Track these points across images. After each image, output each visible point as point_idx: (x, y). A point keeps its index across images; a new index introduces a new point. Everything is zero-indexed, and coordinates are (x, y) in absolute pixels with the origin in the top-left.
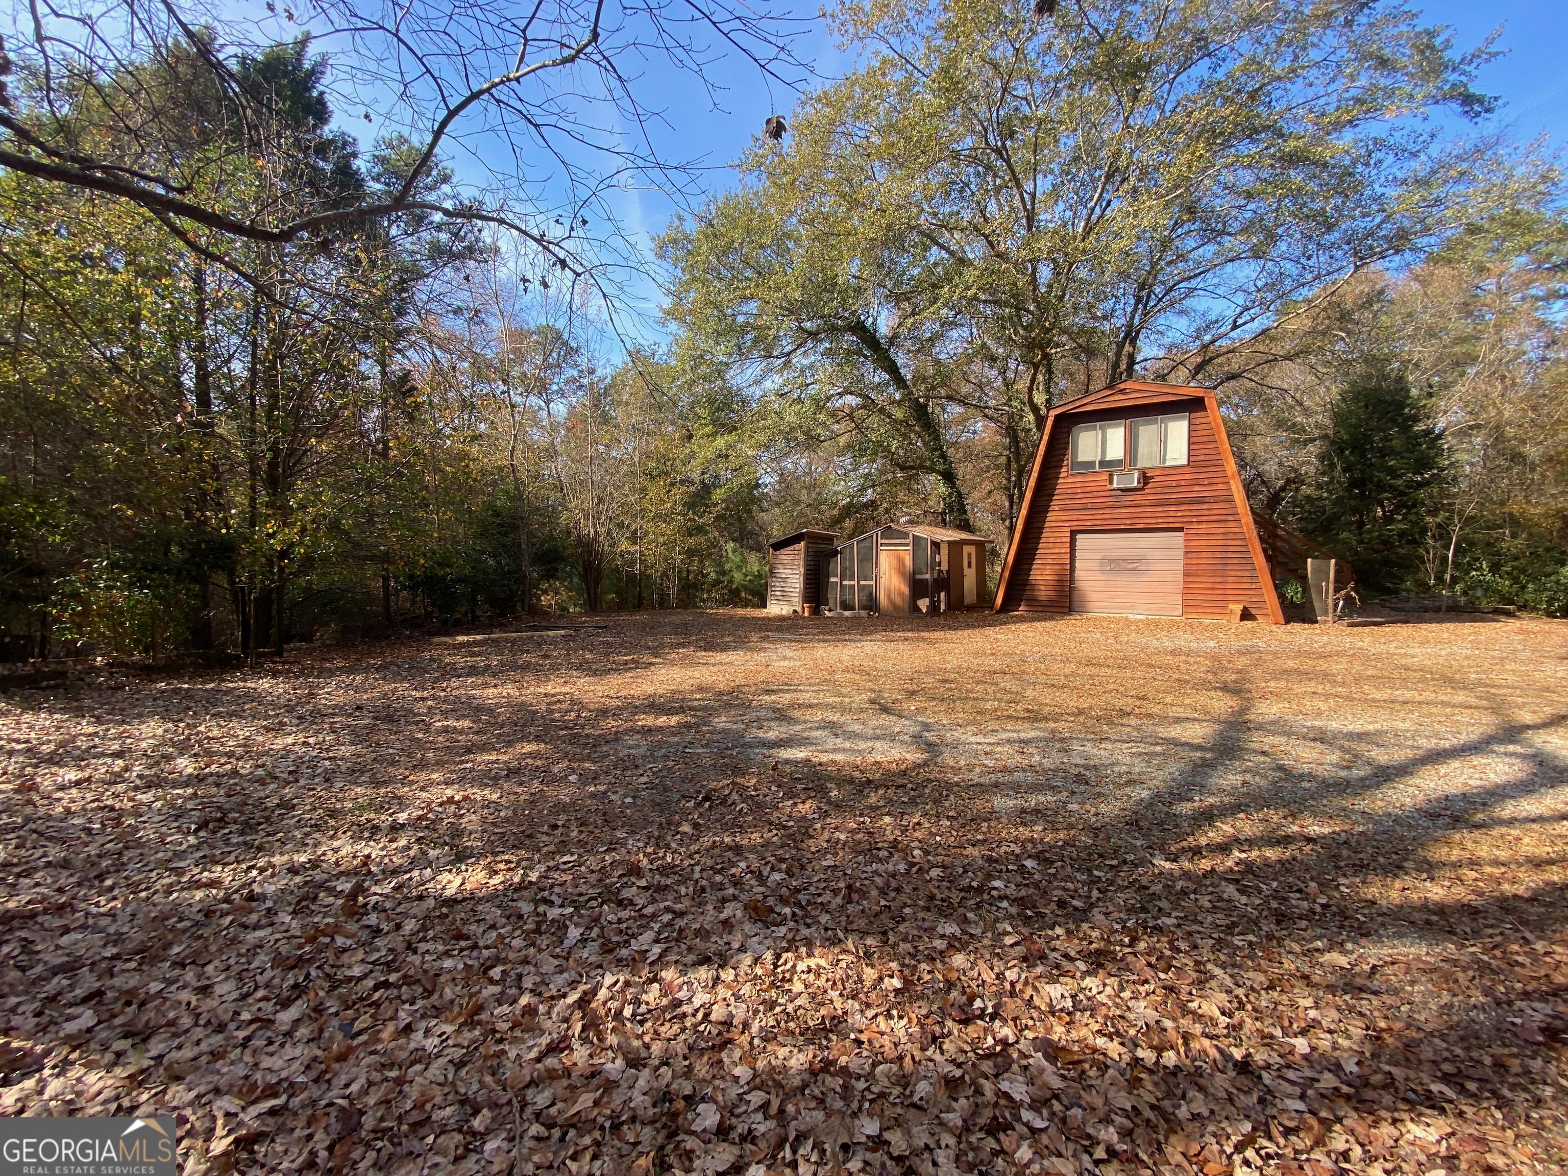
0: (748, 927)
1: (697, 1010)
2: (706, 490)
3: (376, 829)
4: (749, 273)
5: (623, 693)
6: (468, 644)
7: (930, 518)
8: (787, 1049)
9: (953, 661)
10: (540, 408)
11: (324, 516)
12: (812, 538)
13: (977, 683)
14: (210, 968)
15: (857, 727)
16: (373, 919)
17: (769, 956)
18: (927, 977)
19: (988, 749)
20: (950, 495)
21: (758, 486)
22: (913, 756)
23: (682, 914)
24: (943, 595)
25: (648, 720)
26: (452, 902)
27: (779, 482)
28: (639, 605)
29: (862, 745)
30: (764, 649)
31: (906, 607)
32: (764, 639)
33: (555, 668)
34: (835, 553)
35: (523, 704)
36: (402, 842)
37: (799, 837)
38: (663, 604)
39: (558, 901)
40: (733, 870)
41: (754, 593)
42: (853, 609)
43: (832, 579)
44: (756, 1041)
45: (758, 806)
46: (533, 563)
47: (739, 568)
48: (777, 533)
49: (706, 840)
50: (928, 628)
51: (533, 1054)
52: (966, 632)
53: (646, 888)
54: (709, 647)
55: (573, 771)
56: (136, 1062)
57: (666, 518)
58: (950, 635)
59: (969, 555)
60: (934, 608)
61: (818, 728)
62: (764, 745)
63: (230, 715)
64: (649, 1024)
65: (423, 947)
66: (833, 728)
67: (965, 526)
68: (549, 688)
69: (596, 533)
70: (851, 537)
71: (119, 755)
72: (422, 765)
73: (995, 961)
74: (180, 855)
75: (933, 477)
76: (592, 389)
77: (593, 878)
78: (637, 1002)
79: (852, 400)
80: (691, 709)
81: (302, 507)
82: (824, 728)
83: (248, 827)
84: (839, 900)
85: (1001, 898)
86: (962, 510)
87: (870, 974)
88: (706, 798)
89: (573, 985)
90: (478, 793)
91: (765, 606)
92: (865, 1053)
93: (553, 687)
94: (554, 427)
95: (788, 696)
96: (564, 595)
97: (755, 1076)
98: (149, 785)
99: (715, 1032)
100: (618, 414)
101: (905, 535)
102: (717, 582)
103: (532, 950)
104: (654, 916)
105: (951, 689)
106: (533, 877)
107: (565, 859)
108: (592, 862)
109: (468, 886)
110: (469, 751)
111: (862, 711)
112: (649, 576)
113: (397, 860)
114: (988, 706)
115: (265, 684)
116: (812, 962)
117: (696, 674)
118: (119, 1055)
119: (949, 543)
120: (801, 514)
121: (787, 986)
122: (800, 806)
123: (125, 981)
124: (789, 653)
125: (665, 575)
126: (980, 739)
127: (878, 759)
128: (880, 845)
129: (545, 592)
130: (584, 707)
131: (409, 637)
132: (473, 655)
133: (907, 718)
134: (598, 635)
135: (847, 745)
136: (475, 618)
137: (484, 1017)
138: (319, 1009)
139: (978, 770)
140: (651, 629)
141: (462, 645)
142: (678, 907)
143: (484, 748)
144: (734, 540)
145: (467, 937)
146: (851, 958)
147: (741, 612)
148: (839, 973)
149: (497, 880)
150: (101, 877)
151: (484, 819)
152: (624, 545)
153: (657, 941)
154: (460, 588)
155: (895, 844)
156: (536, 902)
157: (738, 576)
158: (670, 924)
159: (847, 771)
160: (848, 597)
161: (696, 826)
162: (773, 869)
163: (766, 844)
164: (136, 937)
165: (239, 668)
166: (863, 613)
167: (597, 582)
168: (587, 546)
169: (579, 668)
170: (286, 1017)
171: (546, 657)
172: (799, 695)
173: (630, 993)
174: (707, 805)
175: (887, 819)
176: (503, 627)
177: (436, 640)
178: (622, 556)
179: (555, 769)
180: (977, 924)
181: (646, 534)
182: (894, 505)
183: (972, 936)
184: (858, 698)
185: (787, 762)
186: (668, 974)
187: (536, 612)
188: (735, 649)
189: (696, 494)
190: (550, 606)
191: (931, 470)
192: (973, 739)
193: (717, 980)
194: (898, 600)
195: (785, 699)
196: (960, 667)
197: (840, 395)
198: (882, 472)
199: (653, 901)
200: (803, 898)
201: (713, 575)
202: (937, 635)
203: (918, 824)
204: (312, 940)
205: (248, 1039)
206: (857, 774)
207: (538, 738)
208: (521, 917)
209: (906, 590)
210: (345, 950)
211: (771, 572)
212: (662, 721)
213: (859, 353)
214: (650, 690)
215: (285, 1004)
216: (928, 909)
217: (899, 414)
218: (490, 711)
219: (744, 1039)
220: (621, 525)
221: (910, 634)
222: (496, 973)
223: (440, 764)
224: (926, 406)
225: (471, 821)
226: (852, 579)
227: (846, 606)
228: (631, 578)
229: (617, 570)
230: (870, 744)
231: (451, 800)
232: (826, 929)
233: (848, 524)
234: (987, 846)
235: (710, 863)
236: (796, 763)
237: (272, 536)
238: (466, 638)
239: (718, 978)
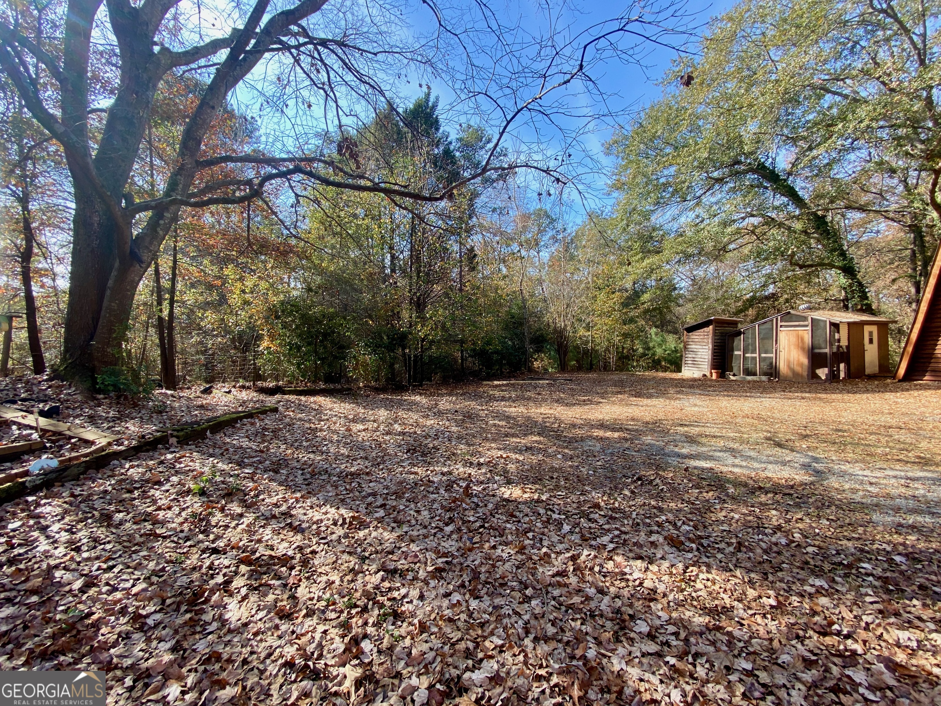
0: (667, 548)
1: (635, 580)
2: (637, 295)
3: (471, 464)
4: (668, 150)
5: (584, 417)
6: (500, 386)
7: (831, 304)
8: (691, 613)
9: (847, 417)
10: (535, 256)
11: (439, 321)
12: (719, 323)
13: (871, 434)
14: (419, 504)
15: (752, 454)
16: (475, 500)
17: (681, 566)
18: (796, 604)
19: (874, 480)
20: (851, 286)
21: (675, 289)
22: (801, 477)
23: (626, 533)
24: (842, 366)
25: (600, 433)
26: (507, 500)
27: (693, 285)
28: (591, 368)
29: (756, 465)
30: (680, 399)
31: (805, 374)
32: (679, 392)
33: (544, 400)
34: (739, 333)
35: (529, 417)
36: (483, 471)
37: (703, 510)
38: (606, 368)
39: (557, 512)
40: (657, 519)
41: (671, 362)
42: (755, 374)
43: (736, 353)
44: (671, 604)
45: (673, 489)
46: (531, 344)
47: (660, 345)
48: (690, 321)
49: (640, 500)
50: (825, 391)
51: (550, 573)
52: (865, 396)
53: (605, 516)
54: (638, 395)
55: (559, 453)
56: (399, 532)
57: (609, 314)
58: (846, 397)
59: (871, 333)
60: (833, 377)
61: (720, 451)
62: (679, 456)
63: (409, 410)
64: (608, 579)
65: (496, 515)
66: (733, 452)
67: (868, 309)
68: (542, 410)
69: (565, 325)
70: (752, 322)
71: (374, 421)
72: (486, 439)
73: (855, 607)
74: (402, 461)
75: (833, 272)
76: (564, 241)
77: (575, 505)
78: (601, 566)
79: (755, 221)
80: (627, 430)
81: (431, 318)
82: (725, 451)
83: (424, 455)
84: (731, 549)
85: (868, 575)
86: (864, 296)
87: (751, 593)
88: (639, 479)
89: (568, 550)
90: (513, 456)
91: (680, 371)
92: (745, 630)
93: (544, 410)
94: (542, 265)
95: (697, 429)
96: (546, 362)
97: (670, 619)
98: (388, 433)
99: (646, 592)
100: (580, 254)
101: (805, 319)
102: (644, 355)
103: (546, 530)
104: (609, 530)
105: (843, 436)
106: (544, 498)
107: (560, 493)
108: (574, 498)
109: (513, 495)
110: (506, 436)
111: (757, 444)
112: (597, 351)
113: (482, 478)
114: (879, 451)
115: (418, 398)
116: (710, 576)
117: (630, 411)
118: (393, 528)
119: (849, 324)
120: (709, 308)
121: (692, 584)
122: (705, 494)
123: (391, 503)
124: (698, 402)
125: (607, 350)
126: (867, 473)
127: (770, 475)
128: (766, 526)
129: (536, 360)
130: (561, 422)
131: (473, 381)
132: (502, 391)
133: (798, 452)
134: (567, 384)
135: (744, 464)
136: (502, 373)
137: (526, 551)
138: (459, 530)
139: (861, 493)
140: (599, 382)
141: (497, 386)
142: (623, 529)
143: (513, 436)
144: (656, 327)
145: (516, 517)
146: (738, 581)
147: (661, 374)
148: (729, 586)
149: (526, 496)
150: (378, 464)
151: (517, 468)
152: (582, 332)
153: (611, 542)
154: (495, 357)
155: (779, 528)
156: (547, 510)
157: (659, 351)
158: (618, 536)
159: (743, 479)
160: (750, 366)
161: (632, 492)
162: (684, 523)
163: (680, 510)
164: (394, 488)
165: (407, 390)
166: (764, 378)
167: (565, 353)
168: (560, 333)
169: (557, 401)
170: (448, 529)
171: (539, 394)
172: (706, 429)
173: (598, 561)
174: (639, 482)
175: (774, 512)
176: (516, 378)
177: (485, 383)
178: (580, 338)
179: (550, 451)
180: (843, 585)
181: (596, 324)
182: (795, 295)
183: (837, 591)
184: (755, 436)
185: (695, 468)
186: (619, 559)
187: (531, 370)
188: (657, 397)
189: (628, 298)
190: (538, 368)
191: (832, 266)
192: (860, 473)
193: (647, 569)
194: (798, 369)
195: (694, 431)
196: (854, 421)
197: (743, 219)
198: (783, 271)
199: (608, 523)
200: (705, 542)
201: (641, 350)
202: (834, 396)
203: (801, 519)
204: (454, 502)
205: (435, 533)
206: (751, 482)
207: (539, 434)
208: (539, 514)
209: (805, 361)
210: (466, 510)
211: (685, 348)
212: (609, 434)
213: (760, 186)
214: (600, 417)
215: (447, 525)
216: (803, 569)
217: (798, 226)
218: (514, 419)
219: (664, 601)
220: (580, 320)
221: (807, 395)
222: (530, 535)
223: (494, 440)
224: (824, 217)
225: (512, 467)
226: (754, 352)
227: (748, 372)
228: (586, 352)
229: (577, 347)
230: (763, 465)
231: (501, 457)
232: (721, 562)
233: (751, 312)
234: (861, 542)
235: (642, 512)
236: (703, 469)
237: (420, 331)
238: (498, 383)
239: (648, 568)
